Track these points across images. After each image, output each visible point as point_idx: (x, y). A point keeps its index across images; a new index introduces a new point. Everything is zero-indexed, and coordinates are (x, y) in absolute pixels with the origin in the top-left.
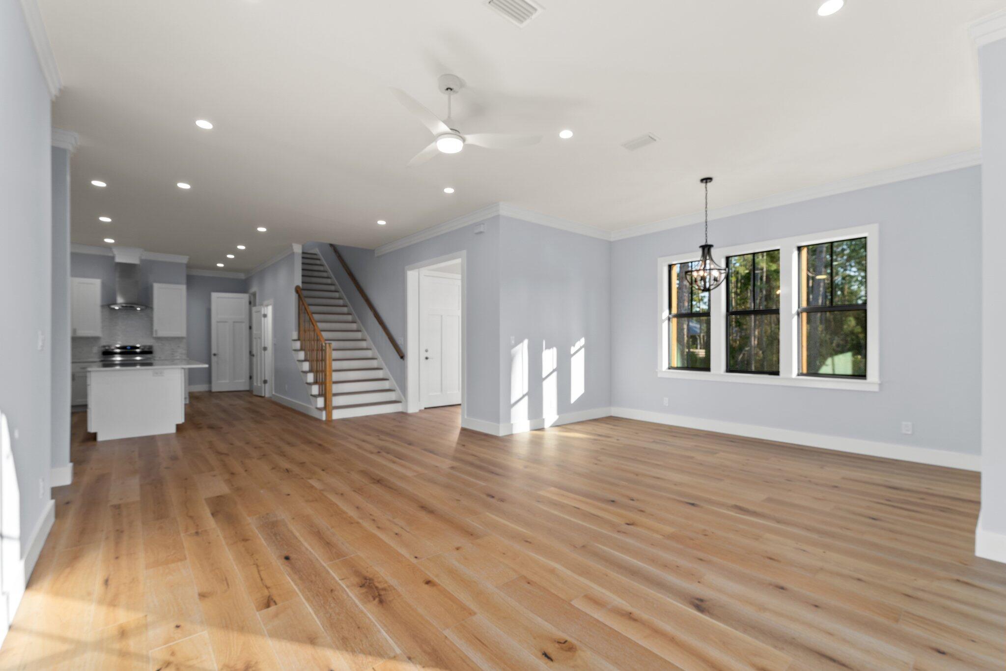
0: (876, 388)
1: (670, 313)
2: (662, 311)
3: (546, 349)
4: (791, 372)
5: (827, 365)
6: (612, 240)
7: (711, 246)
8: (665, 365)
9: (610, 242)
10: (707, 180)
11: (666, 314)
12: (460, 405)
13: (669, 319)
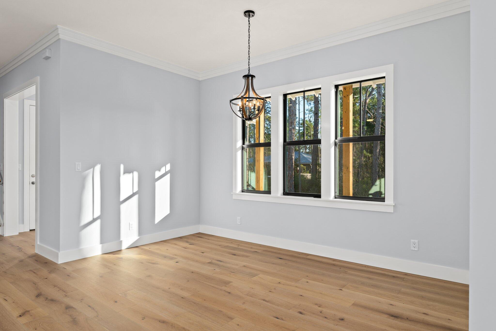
0: (391, 210)
1: (244, 143)
2: (236, 141)
3: (124, 173)
4: (329, 195)
5: (376, 185)
6: (200, 79)
7: (253, 76)
8: (239, 188)
9: (199, 82)
10: (249, 13)
11: (239, 143)
12: (34, 230)
13: (243, 148)
